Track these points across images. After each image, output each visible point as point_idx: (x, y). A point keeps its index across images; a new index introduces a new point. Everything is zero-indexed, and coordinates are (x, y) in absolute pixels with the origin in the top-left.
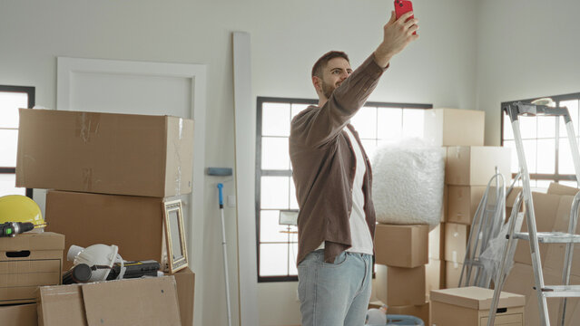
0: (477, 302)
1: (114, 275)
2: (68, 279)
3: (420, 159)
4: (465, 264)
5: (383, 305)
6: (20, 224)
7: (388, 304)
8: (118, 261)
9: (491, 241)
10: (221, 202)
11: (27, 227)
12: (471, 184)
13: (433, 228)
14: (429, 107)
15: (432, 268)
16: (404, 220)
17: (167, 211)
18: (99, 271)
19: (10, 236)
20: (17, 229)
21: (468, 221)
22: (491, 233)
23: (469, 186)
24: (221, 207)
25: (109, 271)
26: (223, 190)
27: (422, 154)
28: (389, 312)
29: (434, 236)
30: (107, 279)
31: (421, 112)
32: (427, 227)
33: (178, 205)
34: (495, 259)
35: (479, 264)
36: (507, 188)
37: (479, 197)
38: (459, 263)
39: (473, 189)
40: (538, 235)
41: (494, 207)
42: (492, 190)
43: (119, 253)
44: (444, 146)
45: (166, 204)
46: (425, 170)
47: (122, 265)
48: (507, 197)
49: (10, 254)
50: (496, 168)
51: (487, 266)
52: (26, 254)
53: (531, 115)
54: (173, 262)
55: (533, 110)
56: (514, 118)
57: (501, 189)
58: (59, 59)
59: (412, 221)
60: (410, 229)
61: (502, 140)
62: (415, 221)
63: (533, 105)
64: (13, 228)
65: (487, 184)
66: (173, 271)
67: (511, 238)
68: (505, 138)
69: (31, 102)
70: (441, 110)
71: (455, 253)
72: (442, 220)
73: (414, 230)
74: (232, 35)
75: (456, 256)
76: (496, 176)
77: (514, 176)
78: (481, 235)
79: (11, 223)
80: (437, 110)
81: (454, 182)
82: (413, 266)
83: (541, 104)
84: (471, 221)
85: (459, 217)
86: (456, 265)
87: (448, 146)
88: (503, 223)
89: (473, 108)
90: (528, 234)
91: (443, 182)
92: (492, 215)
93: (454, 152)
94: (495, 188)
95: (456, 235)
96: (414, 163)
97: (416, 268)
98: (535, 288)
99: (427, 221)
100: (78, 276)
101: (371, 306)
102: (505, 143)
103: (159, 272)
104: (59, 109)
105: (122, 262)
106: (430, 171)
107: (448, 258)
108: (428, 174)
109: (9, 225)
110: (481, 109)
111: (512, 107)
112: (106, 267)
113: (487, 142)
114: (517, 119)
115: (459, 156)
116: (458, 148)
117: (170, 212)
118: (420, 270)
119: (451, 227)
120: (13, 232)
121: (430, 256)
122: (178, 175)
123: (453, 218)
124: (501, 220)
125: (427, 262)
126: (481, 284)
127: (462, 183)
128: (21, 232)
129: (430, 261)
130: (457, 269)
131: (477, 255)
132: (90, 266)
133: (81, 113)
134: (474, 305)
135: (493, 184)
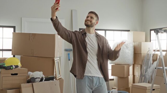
0: (146, 87)
1: (42, 80)
2: (29, 82)
3: (127, 46)
4: (140, 76)
5: (117, 88)
6: (15, 66)
7: (118, 88)
8: (43, 76)
9: (148, 69)
10: (69, 59)
11: (17, 67)
12: (142, 53)
13: (131, 66)
14: (129, 31)
15: (131, 77)
16: (122, 63)
17: (55, 62)
18: (38, 79)
19: (12, 69)
20: (14, 67)
21: (141, 64)
22: (148, 67)
23: (141, 54)
24: (69, 60)
25: (40, 79)
26: (70, 55)
27: (128, 45)
28: (118, 90)
29: (131, 68)
30: (40, 82)
31: (127, 32)
32: (129, 65)
33: (58, 60)
34: (150, 75)
35: (145, 76)
36: (153, 54)
37: (144, 57)
38: (138, 76)
39: (142, 54)
40: (165, 68)
41: (149, 60)
42: (148, 54)
43: (43, 74)
44: (133, 42)
45: (55, 59)
46: (128, 49)
47: (44, 77)
48: (153, 56)
49: (12, 74)
50: (149, 48)
51: (147, 77)
52: (17, 74)
53: (162, 33)
54: (57, 76)
55: (163, 31)
56: (157, 34)
57: (151, 54)
58: (22, 18)
59: (124, 64)
60: (124, 66)
61: (150, 40)
62: (126, 64)
63: (163, 30)
64: (13, 67)
65: (146, 53)
66: (57, 79)
67: (157, 69)
68: (151, 39)
69: (14, 31)
70: (133, 32)
71: (137, 73)
72: (133, 63)
73: (126, 66)
74: (72, 11)
75: (137, 74)
76: (149, 51)
77: (154, 51)
78: (145, 67)
79: (12, 65)
80: (131, 32)
81: (137, 52)
82: (125, 77)
83: (165, 30)
84: (142, 64)
85: (138, 63)
86: (137, 76)
87: (134, 42)
88: (152, 64)
89: (142, 31)
90: (162, 67)
91: (133, 52)
92: (148, 62)
93: (136, 44)
94: (149, 54)
95: (137, 68)
96: (125, 47)
97: (126, 77)
98: (165, 83)
99: (129, 64)
100: (32, 81)
101: (113, 88)
102: (151, 41)
103: (54, 79)
104: (22, 32)
105: (44, 76)
106: (130, 49)
107: (135, 74)
108: (129, 50)
109: (12, 66)
110: (144, 31)
111: (156, 31)
112: (39, 78)
113: (146, 41)
114: (158, 34)
115: (138, 45)
116: (138, 42)
117: (56, 62)
118: (127, 78)
119: (136, 65)
120: (13, 68)
121: (130, 74)
122: (58, 51)
123: (137, 63)
124: (151, 64)
125: (129, 76)
126: (145, 82)
127: (139, 53)
128: (15, 68)
129: (130, 75)
130: (138, 77)
131: (144, 73)
132: (35, 78)
133: (30, 34)
134: (145, 88)
135: (148, 53)
